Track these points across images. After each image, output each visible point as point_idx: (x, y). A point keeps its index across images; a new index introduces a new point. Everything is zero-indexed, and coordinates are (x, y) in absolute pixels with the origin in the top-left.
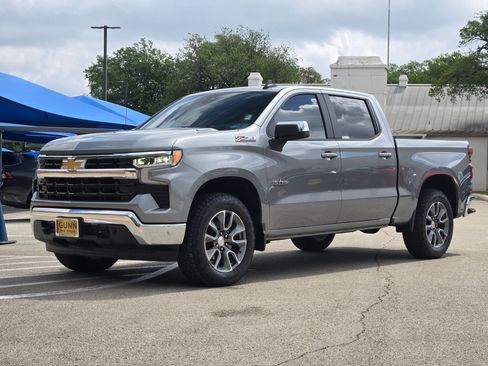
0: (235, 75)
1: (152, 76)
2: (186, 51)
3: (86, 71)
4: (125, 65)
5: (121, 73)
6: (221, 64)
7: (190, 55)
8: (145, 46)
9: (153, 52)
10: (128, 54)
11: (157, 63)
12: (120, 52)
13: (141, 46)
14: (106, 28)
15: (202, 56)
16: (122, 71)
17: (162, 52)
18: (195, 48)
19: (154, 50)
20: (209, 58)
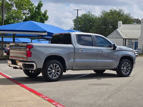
0: (114, 22)
1: (91, 22)
2: (101, 15)
3: (73, 20)
4: (84, 19)
5: (82, 21)
6: (110, 18)
7: (102, 16)
8: (89, 13)
9: (92, 15)
10: (84, 16)
11: (93, 18)
12: (82, 15)
13: (88, 13)
14: (78, 10)
15: (105, 16)
16: (83, 20)
17: (94, 15)
18: (103, 14)
19: (92, 14)
20: (107, 17)
